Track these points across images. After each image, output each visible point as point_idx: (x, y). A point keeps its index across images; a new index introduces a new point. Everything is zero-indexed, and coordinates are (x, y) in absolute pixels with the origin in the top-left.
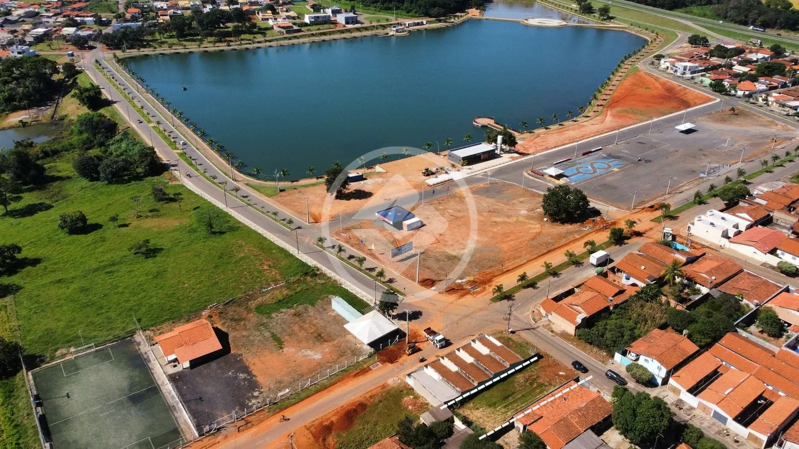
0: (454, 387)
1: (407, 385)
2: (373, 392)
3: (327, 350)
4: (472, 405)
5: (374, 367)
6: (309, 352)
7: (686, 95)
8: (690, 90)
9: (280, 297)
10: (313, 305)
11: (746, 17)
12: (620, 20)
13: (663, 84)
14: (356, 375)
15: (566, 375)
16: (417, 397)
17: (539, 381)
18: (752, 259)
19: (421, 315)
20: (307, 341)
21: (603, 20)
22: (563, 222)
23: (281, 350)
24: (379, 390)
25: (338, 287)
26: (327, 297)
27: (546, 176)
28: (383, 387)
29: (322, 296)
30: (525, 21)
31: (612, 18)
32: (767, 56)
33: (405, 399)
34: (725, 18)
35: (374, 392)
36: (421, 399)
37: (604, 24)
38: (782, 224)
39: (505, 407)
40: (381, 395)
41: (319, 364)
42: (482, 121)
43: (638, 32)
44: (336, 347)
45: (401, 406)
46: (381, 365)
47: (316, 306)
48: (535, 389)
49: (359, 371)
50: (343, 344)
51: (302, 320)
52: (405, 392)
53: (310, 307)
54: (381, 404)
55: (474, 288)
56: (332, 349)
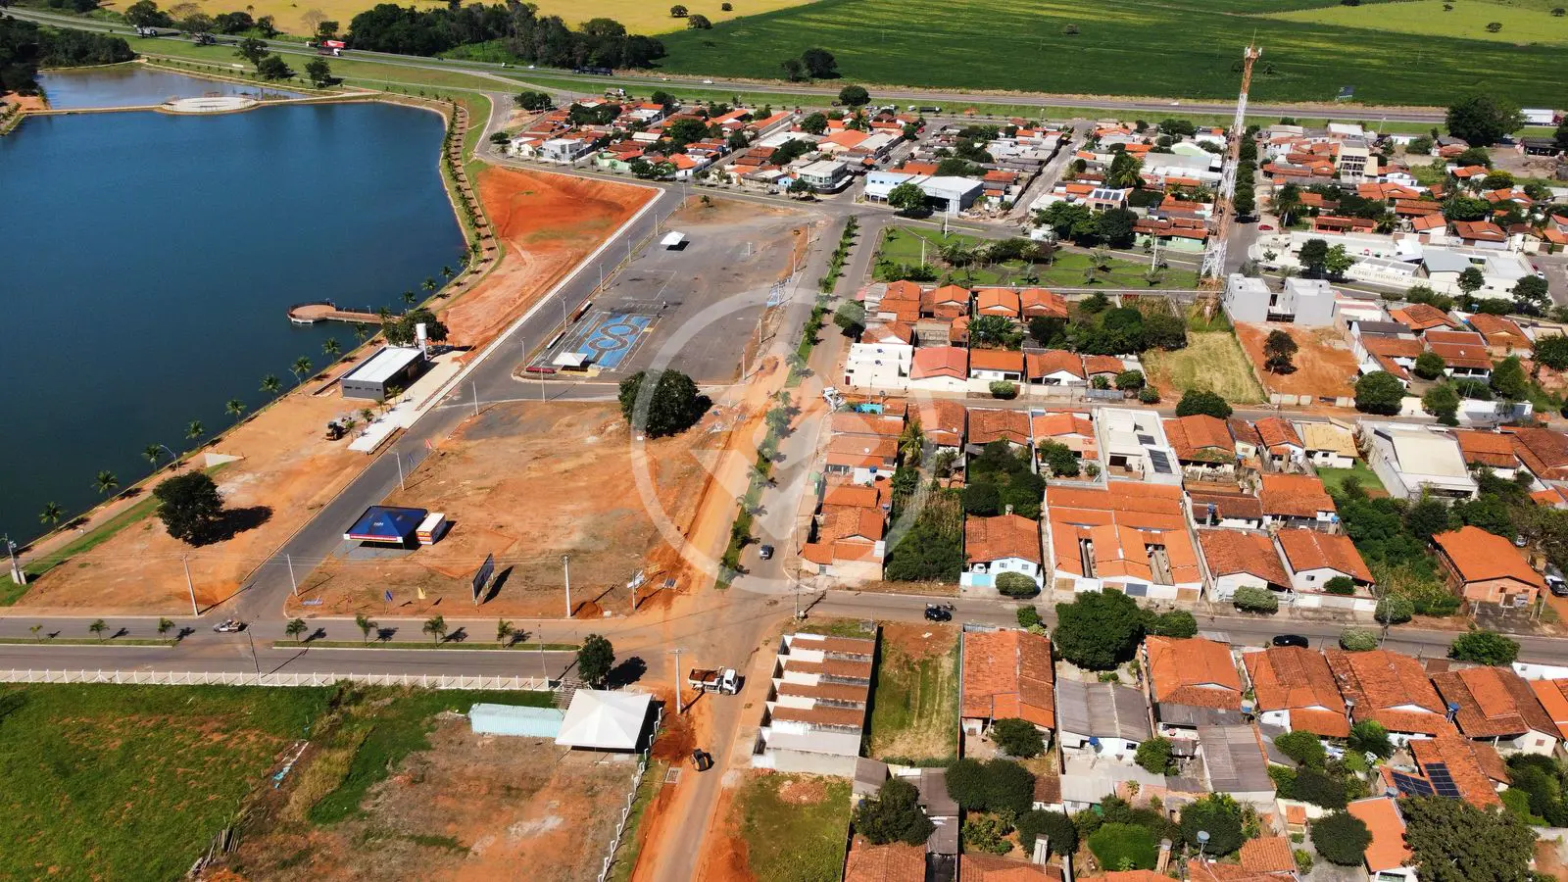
0: (843, 728)
1: (758, 773)
2: (721, 814)
3: (556, 802)
4: (879, 741)
5: (673, 779)
6: (527, 826)
7: (603, 192)
8: (605, 183)
9: (343, 770)
10: (427, 747)
11: (570, 54)
12: (355, 83)
13: (550, 181)
14: (663, 809)
15: (934, 634)
16: (795, 779)
17: (915, 661)
18: (951, 393)
19: (641, 662)
20: (498, 809)
21: (321, 86)
22: (672, 432)
23: (470, 854)
24: (726, 806)
25: (433, 694)
27: (558, 371)
28: (728, 795)
29: (423, 724)
30: (167, 107)
31: (338, 81)
32: (657, 112)
33: (782, 791)
34: (534, 60)
35: (723, 814)
36: (804, 777)
37: (331, 94)
38: (931, 338)
39: (920, 716)
40: (739, 810)
41: (572, 833)
42: (307, 314)
43: (406, 100)
44: (563, 789)
45: (787, 806)
46: (679, 769)
47: (433, 746)
48: (924, 672)
49: (658, 799)
50: (574, 776)
51: (438, 784)
52: (768, 782)
53: (424, 754)
54: (755, 822)
55: (671, 583)
56: (563, 796)
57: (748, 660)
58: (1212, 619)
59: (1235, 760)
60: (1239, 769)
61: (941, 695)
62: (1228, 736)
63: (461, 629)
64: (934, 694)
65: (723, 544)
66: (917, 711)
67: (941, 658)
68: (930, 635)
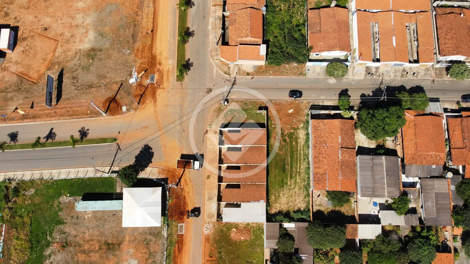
1: (220, 224)
2: (206, 251)
3: (132, 250)
5: (181, 231)
10: (60, 222)
14: (180, 250)
15: (295, 110)
16: (237, 226)
17: (286, 133)
19: (150, 148)
20: (107, 258)
24: (208, 246)
25: (53, 184)
26: (60, 203)
28: (207, 239)
29: (55, 206)
33: (231, 235)
35: (208, 251)
36: (241, 225)
40: (214, 247)
44: (133, 241)
45: (235, 243)
46: (183, 224)
47: (65, 221)
48: (291, 142)
49: (177, 245)
50: (136, 234)
51: (75, 246)
52: (225, 229)
53: (62, 227)
54: (223, 254)
55: (152, 79)
56: (134, 246)
57: (203, 141)
58: (433, 81)
59: (437, 204)
60: (438, 210)
61: (300, 161)
62: (436, 186)
63: (52, 129)
64: (297, 159)
65: (174, 38)
66: (289, 173)
67: (298, 131)
68: (292, 110)
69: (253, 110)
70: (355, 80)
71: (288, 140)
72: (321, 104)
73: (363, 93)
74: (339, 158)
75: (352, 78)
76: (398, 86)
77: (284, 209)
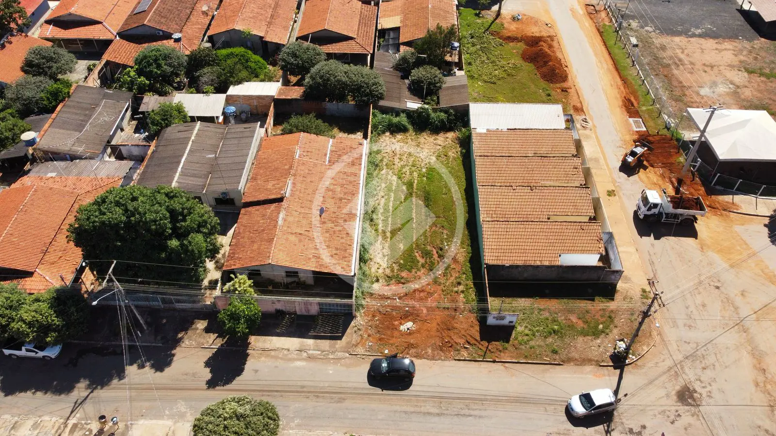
15: (395, 328)
46: (638, 130)
66: (415, 190)
67: (388, 272)
68: (403, 328)
69: (527, 332)
70: (171, 417)
71: (416, 254)
72: (310, 342)
73: (158, 374)
74: (294, 183)
75: (179, 424)
76: (23, 394)
77: (426, 137)
